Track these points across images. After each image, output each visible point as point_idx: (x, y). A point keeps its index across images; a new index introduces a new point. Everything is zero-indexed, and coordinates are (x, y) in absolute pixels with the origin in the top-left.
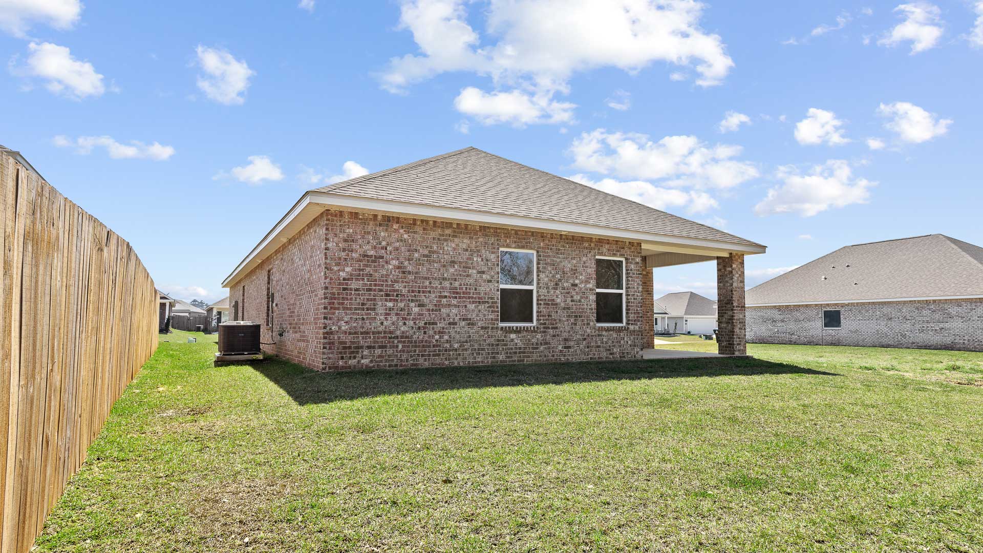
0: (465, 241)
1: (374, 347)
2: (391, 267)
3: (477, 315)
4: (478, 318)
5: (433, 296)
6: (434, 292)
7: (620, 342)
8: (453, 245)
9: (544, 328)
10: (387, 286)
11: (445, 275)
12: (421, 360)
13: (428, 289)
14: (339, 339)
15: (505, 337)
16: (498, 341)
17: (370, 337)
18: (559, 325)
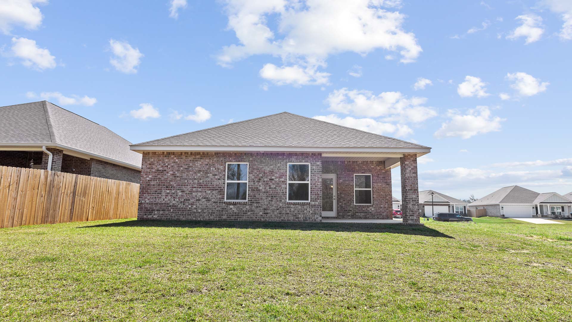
0: (206, 161)
1: (160, 210)
2: (169, 174)
3: (212, 196)
4: (212, 198)
5: (189, 187)
6: (189, 185)
7: (304, 211)
8: (200, 163)
9: (251, 203)
10: (167, 183)
11: (195, 177)
12: (181, 217)
13: (187, 184)
14: (145, 206)
15: (227, 207)
16: (223, 209)
17: (158, 206)
18: (260, 201)
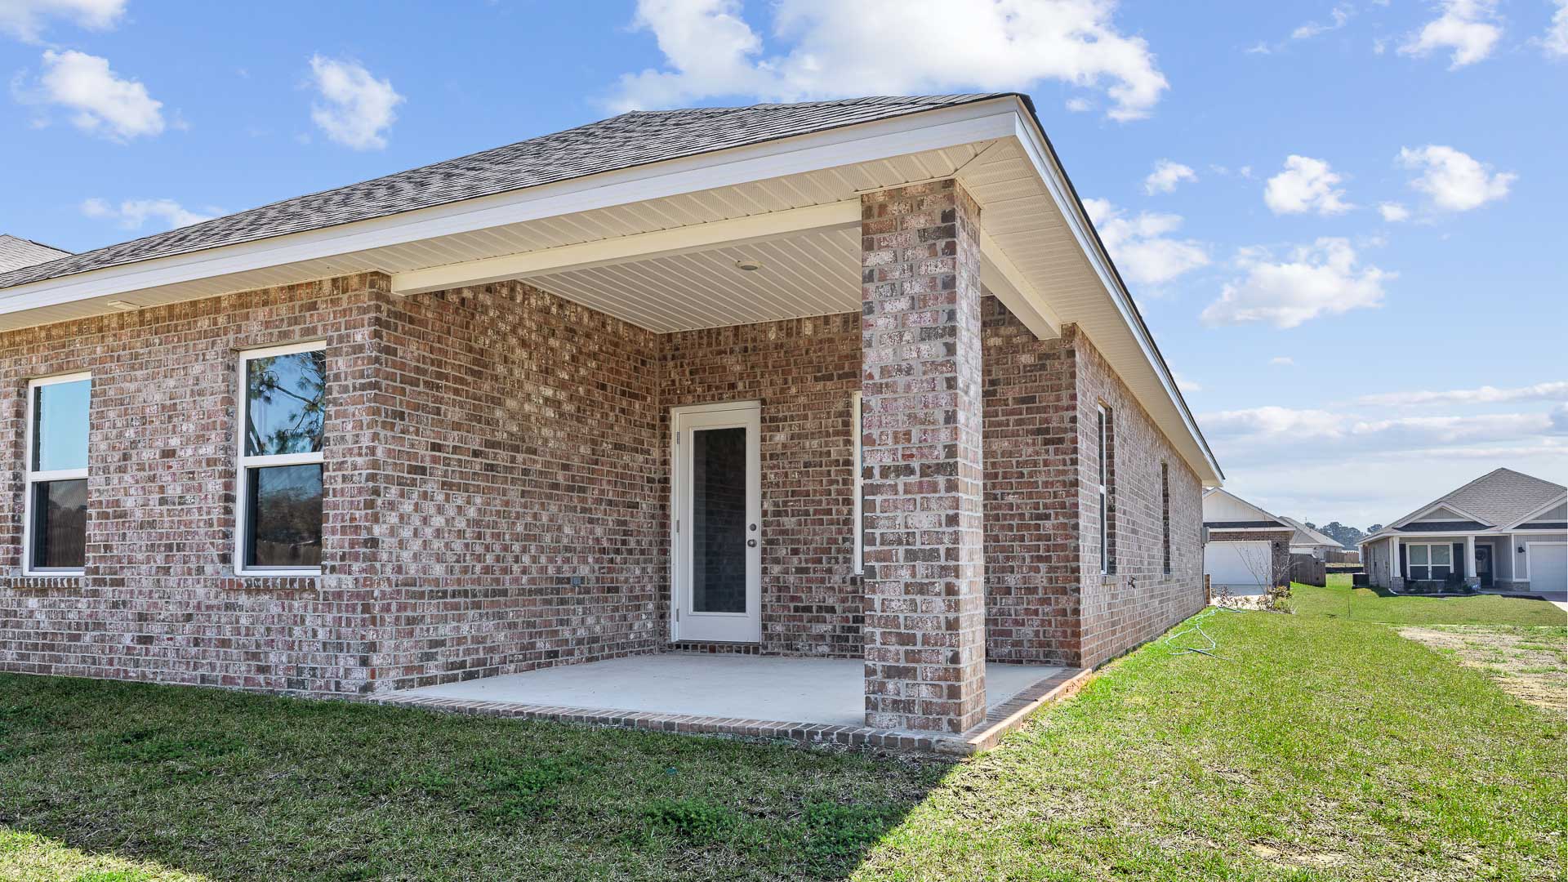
7: (290, 630)
15: (19, 605)
16: (7, 613)
18: (126, 574)
